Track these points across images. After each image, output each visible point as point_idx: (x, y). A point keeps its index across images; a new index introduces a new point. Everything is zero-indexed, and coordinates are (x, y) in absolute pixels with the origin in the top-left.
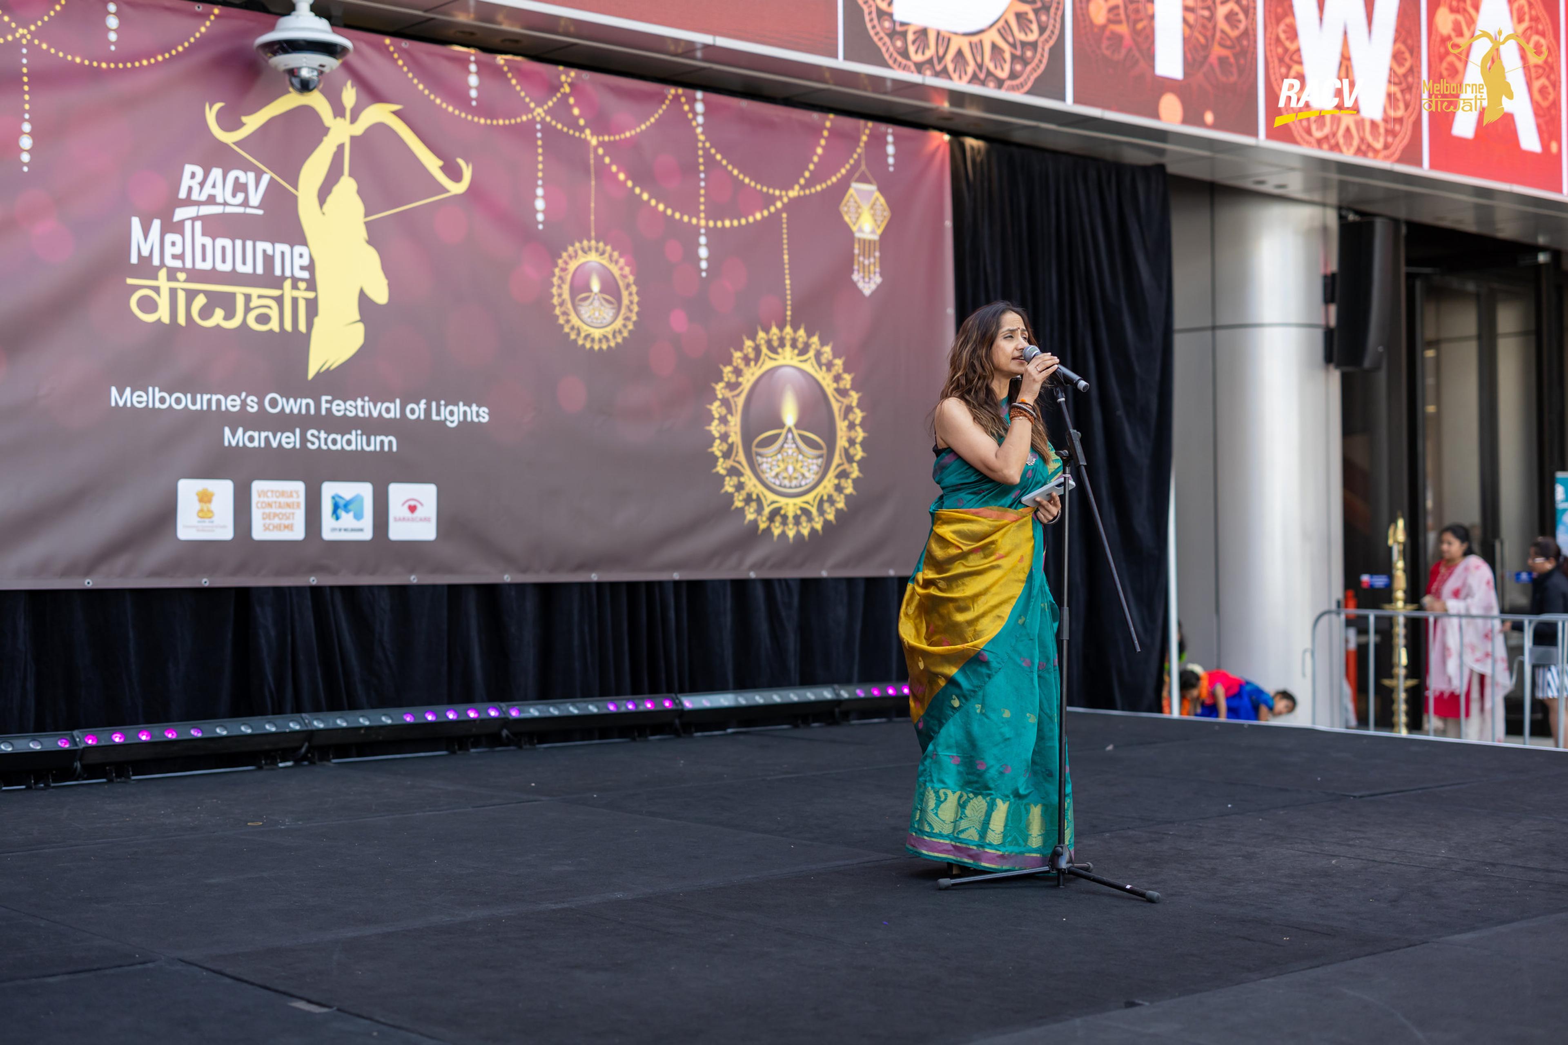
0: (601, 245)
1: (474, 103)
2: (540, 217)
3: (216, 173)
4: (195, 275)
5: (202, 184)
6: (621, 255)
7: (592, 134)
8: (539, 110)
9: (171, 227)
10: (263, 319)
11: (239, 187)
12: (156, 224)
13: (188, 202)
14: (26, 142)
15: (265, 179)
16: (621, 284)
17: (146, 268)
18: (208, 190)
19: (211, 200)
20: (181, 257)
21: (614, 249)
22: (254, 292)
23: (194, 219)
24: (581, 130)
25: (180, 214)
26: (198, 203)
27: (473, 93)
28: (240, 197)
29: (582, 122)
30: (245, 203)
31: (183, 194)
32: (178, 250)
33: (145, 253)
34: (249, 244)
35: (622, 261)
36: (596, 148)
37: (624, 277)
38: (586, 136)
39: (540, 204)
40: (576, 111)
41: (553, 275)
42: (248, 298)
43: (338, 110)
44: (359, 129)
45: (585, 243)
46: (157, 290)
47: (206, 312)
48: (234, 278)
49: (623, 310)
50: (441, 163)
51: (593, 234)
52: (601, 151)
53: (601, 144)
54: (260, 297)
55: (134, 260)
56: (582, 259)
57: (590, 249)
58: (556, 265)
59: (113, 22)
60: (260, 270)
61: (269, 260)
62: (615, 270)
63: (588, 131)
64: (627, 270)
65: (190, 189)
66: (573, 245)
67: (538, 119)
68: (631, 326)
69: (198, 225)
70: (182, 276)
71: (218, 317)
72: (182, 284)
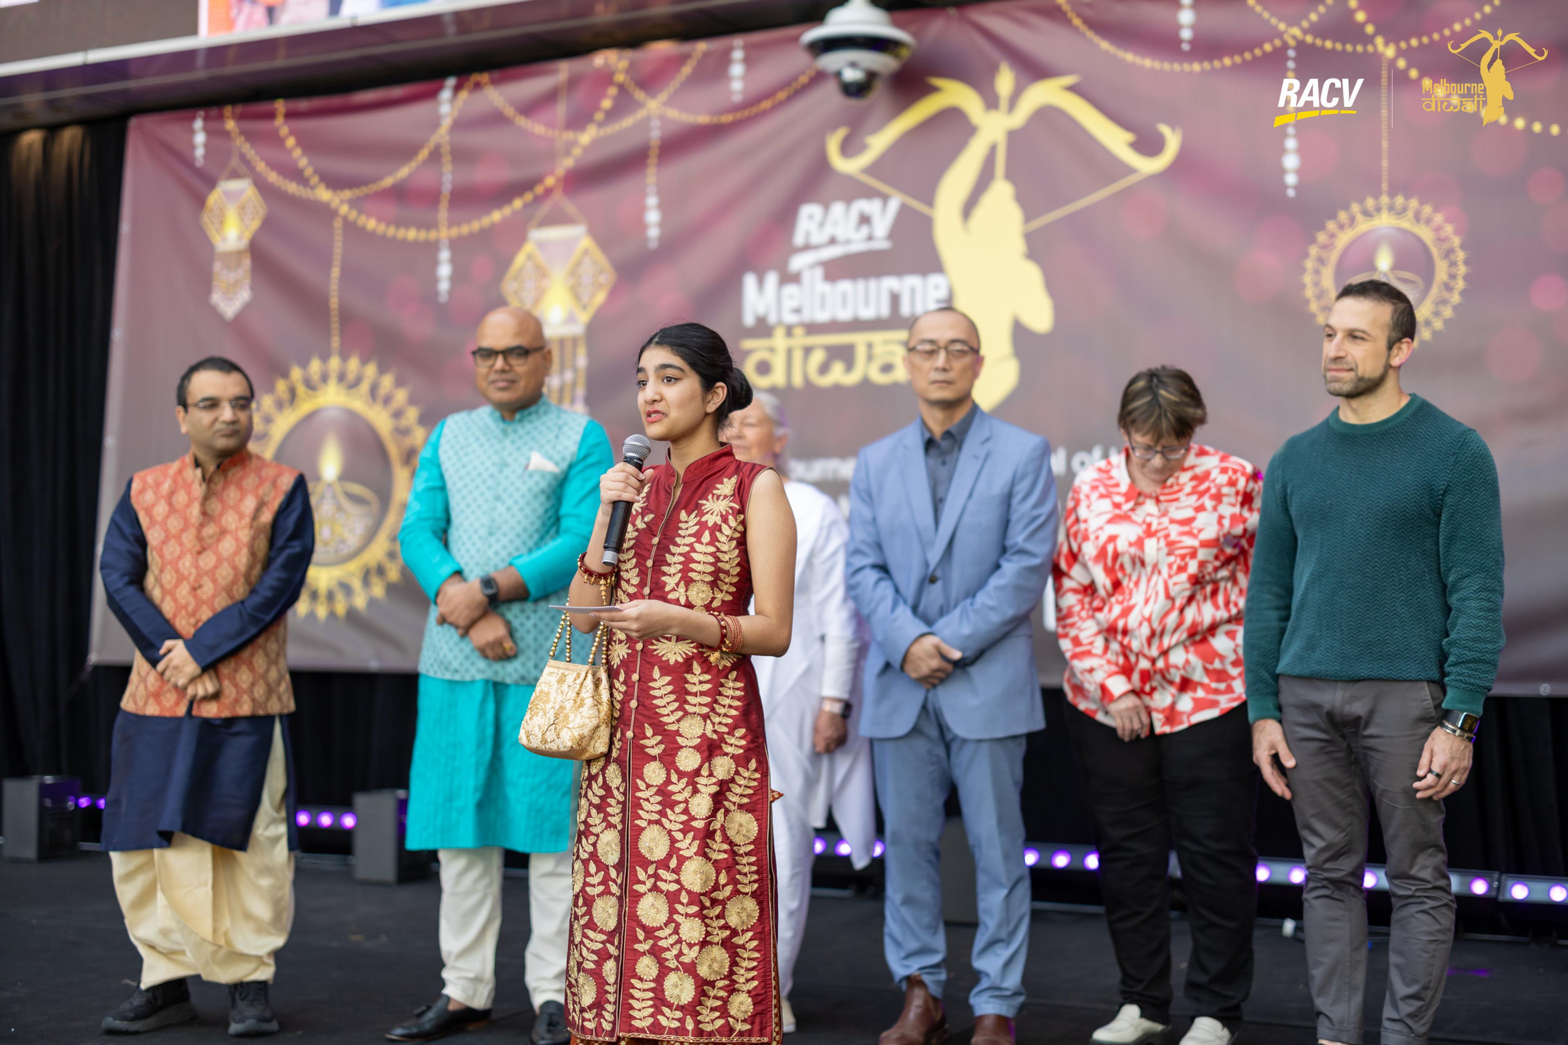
0: (1400, 200)
1: (1186, 47)
2: (1291, 179)
3: (838, 208)
4: (812, 328)
5: (822, 225)
6: (1436, 210)
7: (1386, 44)
8: (1296, 31)
9: (789, 278)
10: (887, 368)
11: (865, 220)
12: (772, 279)
13: (807, 247)
14: (653, 217)
15: (894, 205)
16: (1435, 252)
17: (763, 329)
18: (829, 230)
19: (833, 241)
20: (798, 311)
21: (1422, 202)
22: (877, 337)
23: (813, 266)
24: (1370, 40)
25: (798, 262)
26: (817, 247)
27: (1186, 34)
28: (864, 231)
29: (1370, 29)
30: (870, 238)
31: (799, 239)
32: (794, 304)
33: (761, 310)
34: (873, 283)
35: (1439, 218)
36: (1392, 63)
37: (1441, 240)
38: (1375, 46)
39: (1291, 161)
40: (1361, 16)
41: (1306, 255)
42: (870, 346)
43: (991, 102)
44: (1019, 118)
45: (1370, 202)
46: (772, 350)
47: (824, 369)
48: (857, 325)
49: (1435, 290)
50: (1129, 137)
51: (1385, 186)
52: (1401, 63)
53: (1400, 53)
54: (886, 342)
55: (749, 319)
56: (1363, 226)
57: (1378, 209)
58: (1313, 240)
59: (737, 70)
60: (885, 311)
61: (895, 299)
62: (1426, 234)
63: (1379, 41)
64: (1449, 229)
65: (808, 234)
66: (1346, 208)
67: (1292, 43)
68: (1448, 312)
69: (819, 272)
70: (799, 331)
71: (837, 375)
72: (801, 339)
